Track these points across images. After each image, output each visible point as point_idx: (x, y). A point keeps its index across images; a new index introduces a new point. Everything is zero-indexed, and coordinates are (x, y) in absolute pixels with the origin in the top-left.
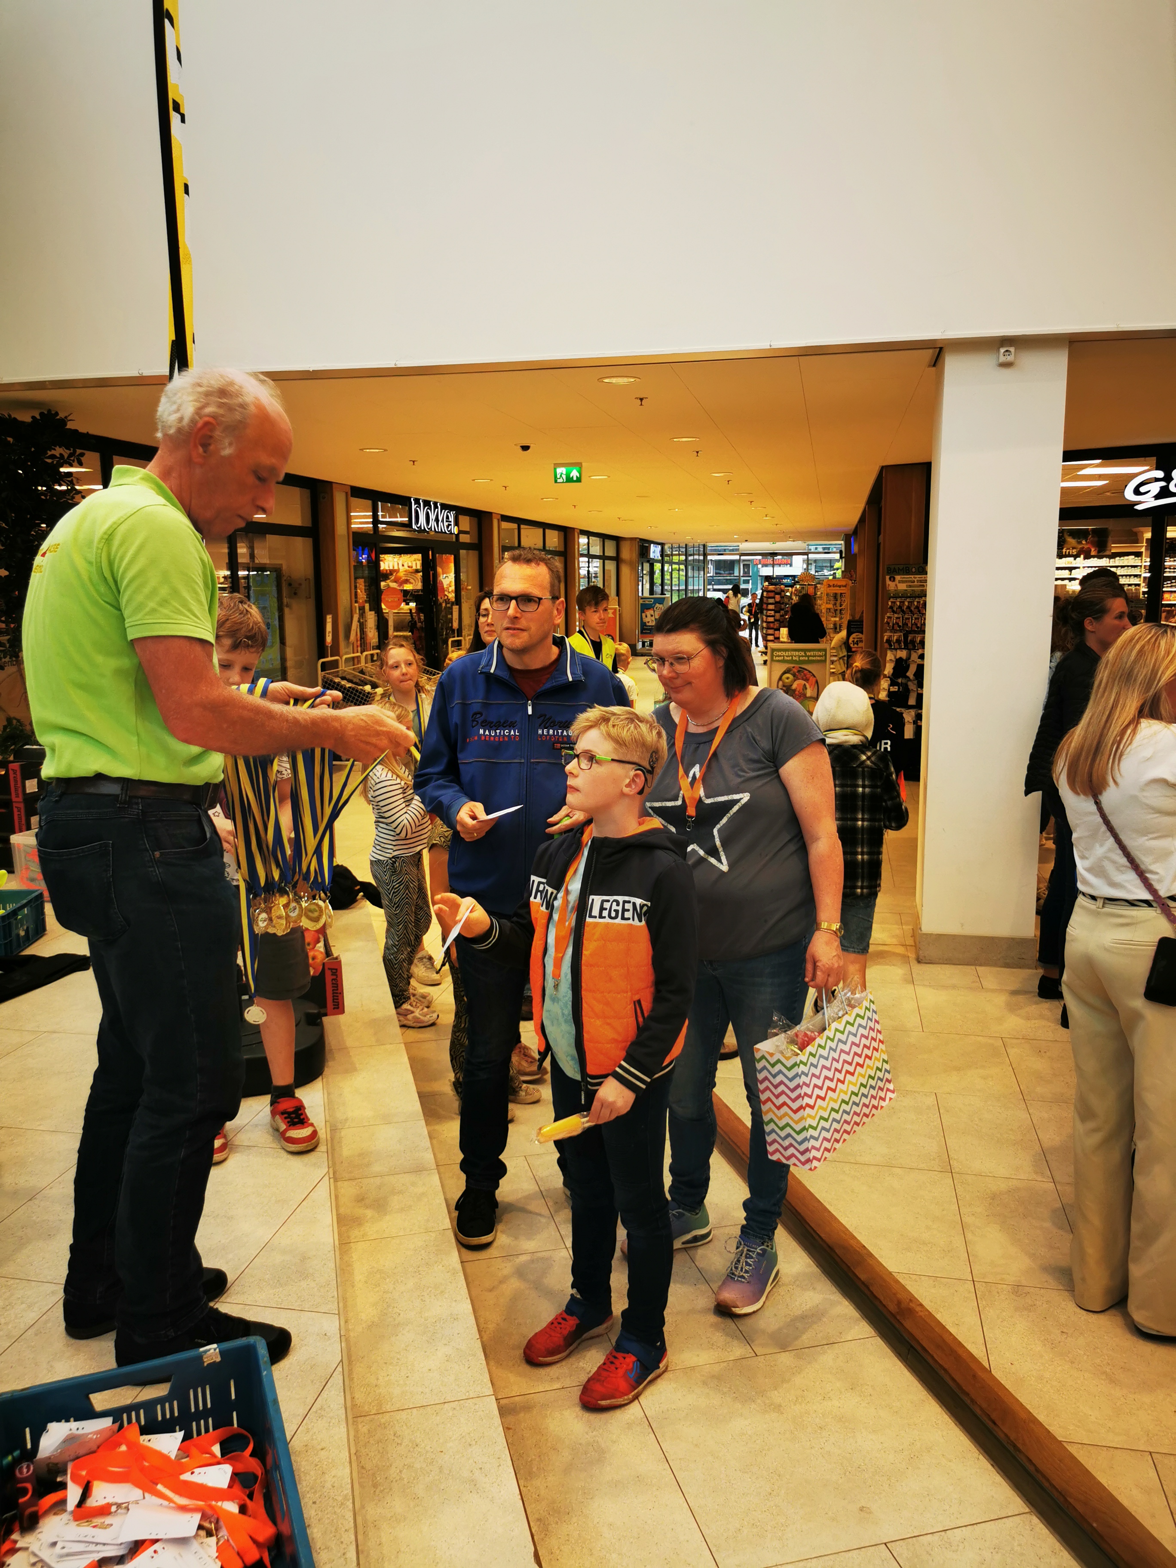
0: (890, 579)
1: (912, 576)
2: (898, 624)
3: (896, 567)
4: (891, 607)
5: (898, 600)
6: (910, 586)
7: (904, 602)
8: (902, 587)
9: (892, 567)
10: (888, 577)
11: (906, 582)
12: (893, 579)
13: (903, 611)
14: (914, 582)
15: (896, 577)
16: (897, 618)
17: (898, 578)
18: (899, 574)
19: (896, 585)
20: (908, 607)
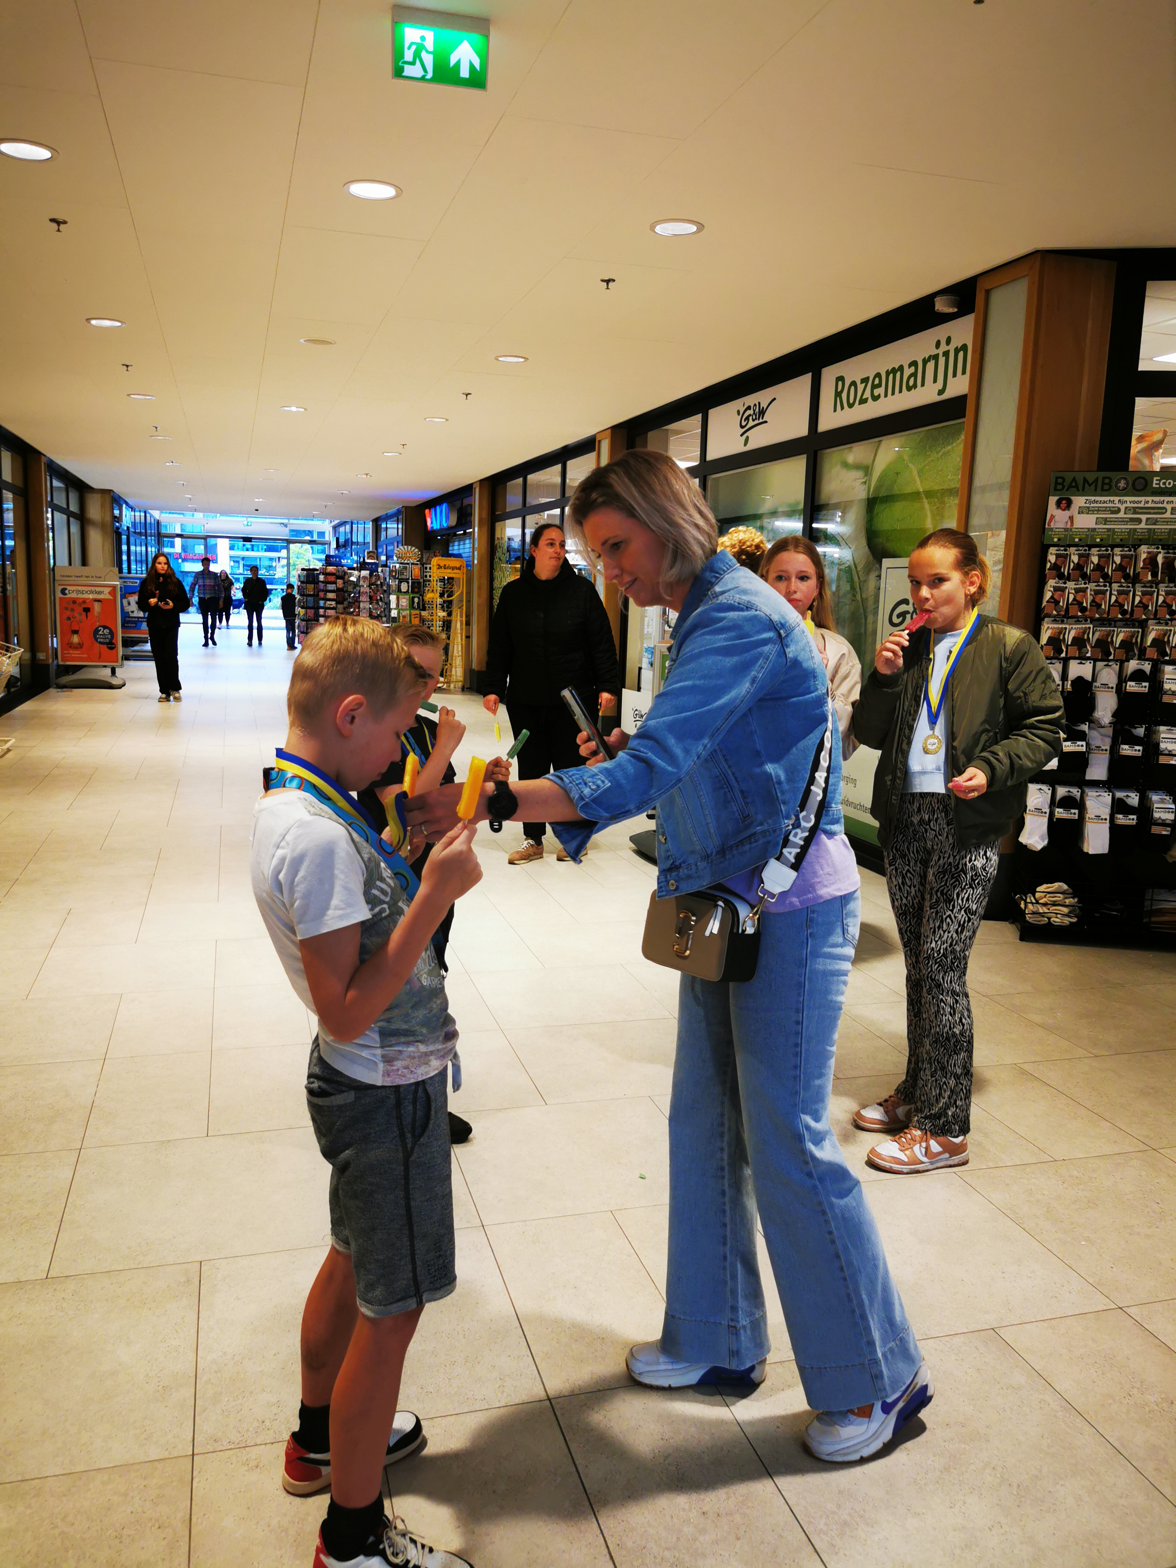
0: (1058, 504)
1: (1117, 499)
2: (1080, 604)
3: (1080, 477)
4: (1056, 567)
5: (1073, 550)
6: (1106, 521)
7: (1088, 556)
8: (1085, 522)
9: (1069, 477)
10: (1053, 500)
11: (1099, 510)
12: (1065, 504)
13: (1084, 576)
14: (1118, 511)
15: (1072, 498)
16: (1077, 591)
17: (1079, 501)
18: (1082, 492)
19: (1071, 518)
20: (1099, 568)
